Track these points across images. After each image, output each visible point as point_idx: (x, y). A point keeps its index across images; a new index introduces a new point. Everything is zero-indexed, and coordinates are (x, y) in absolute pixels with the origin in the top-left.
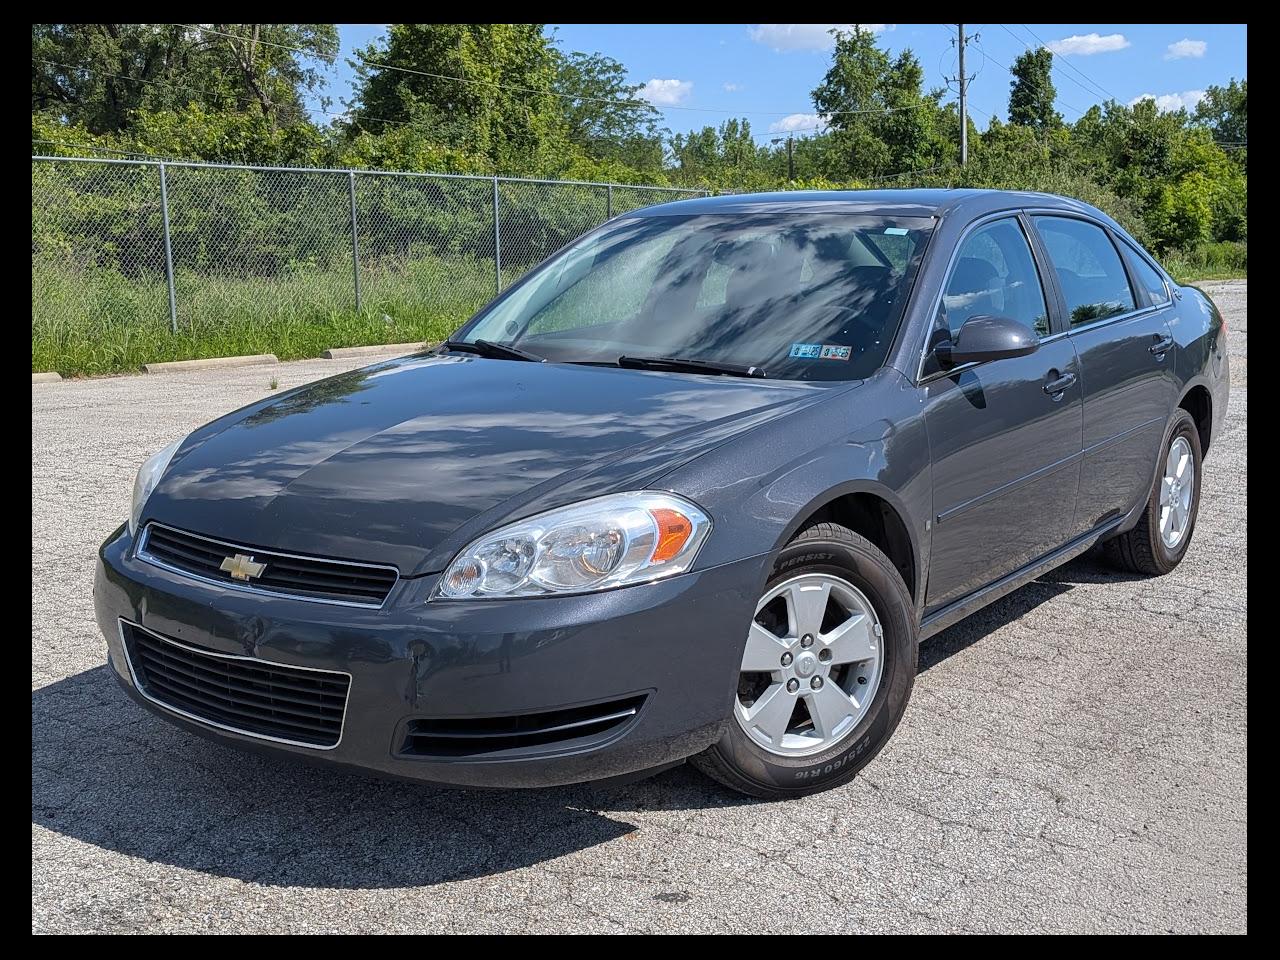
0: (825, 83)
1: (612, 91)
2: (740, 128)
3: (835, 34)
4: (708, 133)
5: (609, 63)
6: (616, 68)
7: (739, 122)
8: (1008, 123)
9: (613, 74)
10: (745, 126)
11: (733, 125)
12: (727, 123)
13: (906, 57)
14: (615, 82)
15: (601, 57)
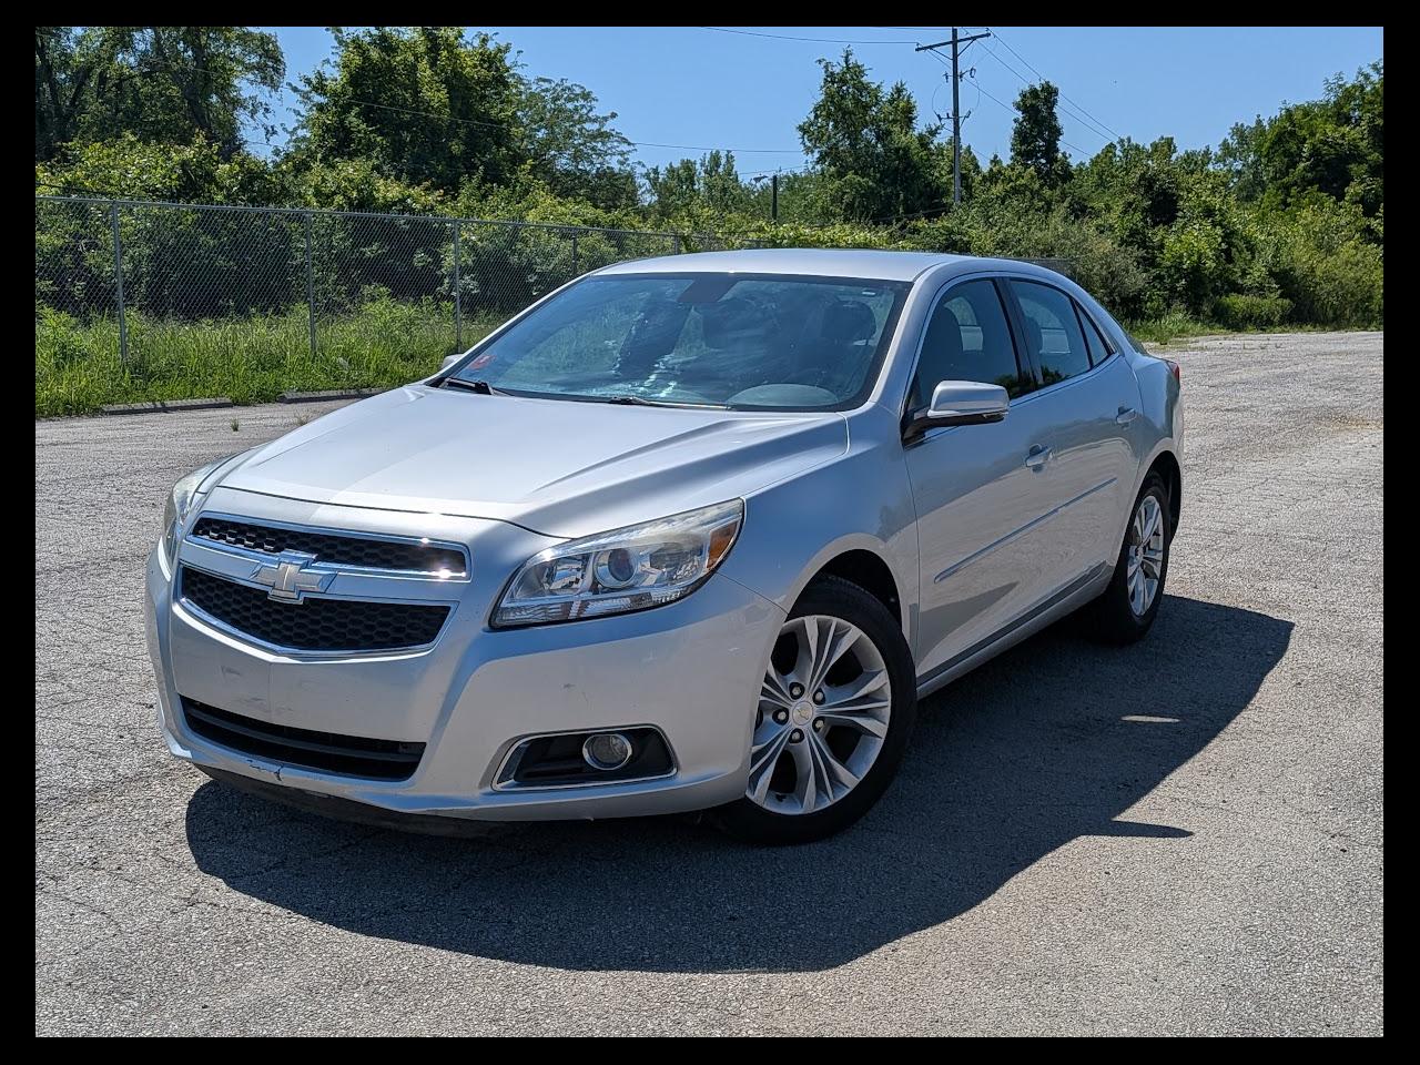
0: (812, 116)
1: (580, 121)
2: (723, 161)
3: (823, 64)
4: (688, 166)
5: (578, 91)
6: (586, 96)
7: (723, 154)
8: (1010, 162)
9: (582, 102)
10: (730, 159)
11: (715, 159)
12: (708, 156)
13: (899, 91)
14: (585, 111)
15: (568, 84)
